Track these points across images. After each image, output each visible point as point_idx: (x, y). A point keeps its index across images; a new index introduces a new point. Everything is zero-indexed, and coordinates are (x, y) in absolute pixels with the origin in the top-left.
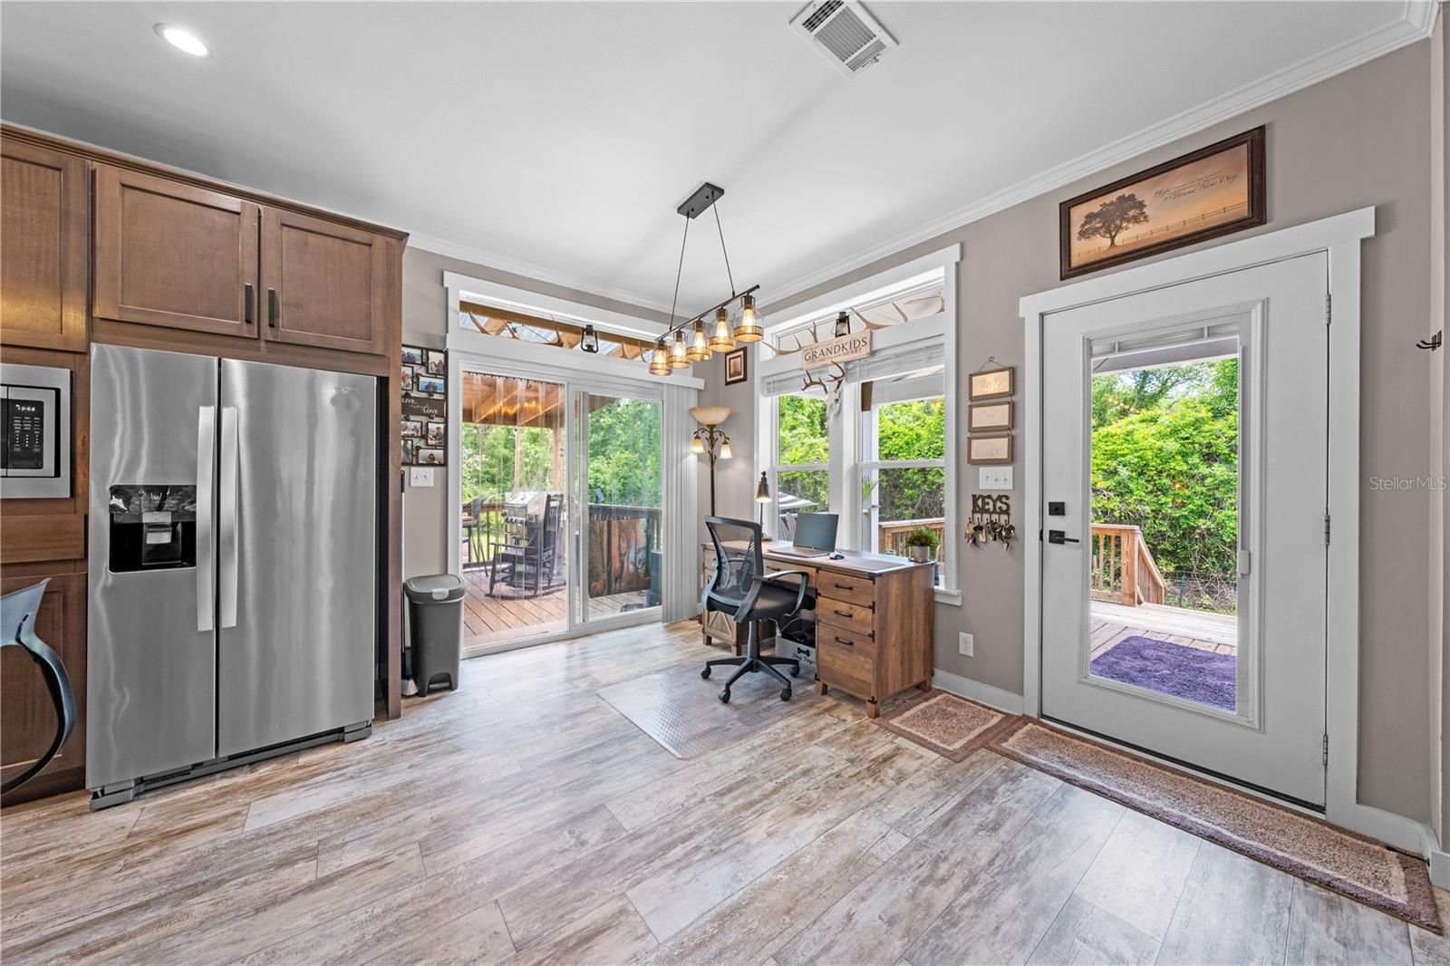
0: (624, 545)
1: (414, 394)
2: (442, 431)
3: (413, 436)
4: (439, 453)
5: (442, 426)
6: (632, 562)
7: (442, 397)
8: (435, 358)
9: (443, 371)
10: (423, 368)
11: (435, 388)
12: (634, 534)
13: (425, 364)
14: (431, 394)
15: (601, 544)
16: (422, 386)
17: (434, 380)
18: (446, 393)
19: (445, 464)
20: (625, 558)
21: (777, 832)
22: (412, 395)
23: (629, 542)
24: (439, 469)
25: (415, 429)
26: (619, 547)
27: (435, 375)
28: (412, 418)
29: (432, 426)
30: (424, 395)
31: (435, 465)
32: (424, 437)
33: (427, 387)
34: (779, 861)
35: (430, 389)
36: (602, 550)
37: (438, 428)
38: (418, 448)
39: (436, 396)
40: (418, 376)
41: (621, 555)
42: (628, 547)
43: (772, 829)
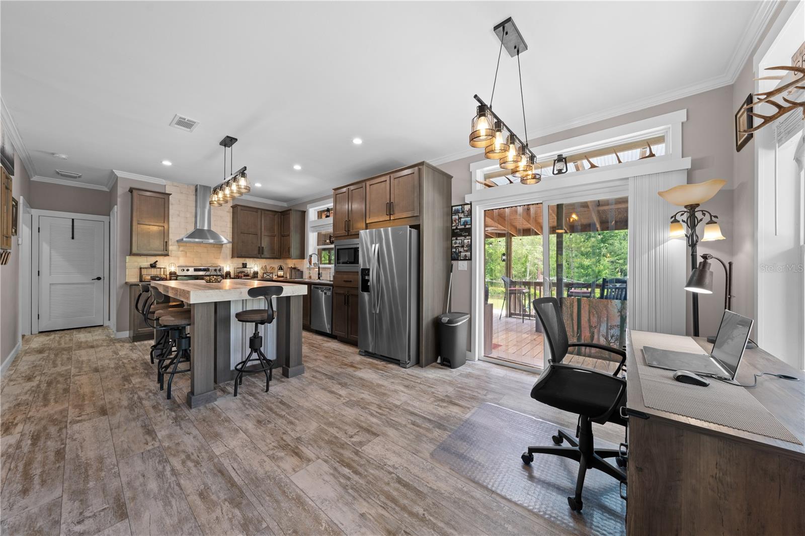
0: (594, 320)
1: (460, 227)
2: (470, 243)
3: (458, 247)
4: (468, 254)
5: (470, 240)
6: (603, 336)
7: (470, 226)
8: (467, 208)
9: (470, 213)
10: (463, 214)
11: (467, 222)
12: (605, 312)
13: (463, 212)
14: (465, 226)
15: (572, 315)
16: (462, 223)
17: (466, 219)
18: (471, 224)
19: (470, 259)
20: (596, 331)
21: (366, 519)
22: (458, 228)
23: (599, 318)
24: (469, 261)
25: (459, 244)
26: (589, 320)
27: (467, 216)
28: (458, 238)
29: (466, 241)
30: (463, 227)
31: (467, 260)
32: (463, 247)
33: (464, 223)
34: (337, 523)
35: (465, 223)
36: (572, 320)
37: (468, 242)
38: (461, 252)
39: (467, 226)
40: (460, 218)
41: (590, 327)
42: (599, 322)
43: (368, 516)
